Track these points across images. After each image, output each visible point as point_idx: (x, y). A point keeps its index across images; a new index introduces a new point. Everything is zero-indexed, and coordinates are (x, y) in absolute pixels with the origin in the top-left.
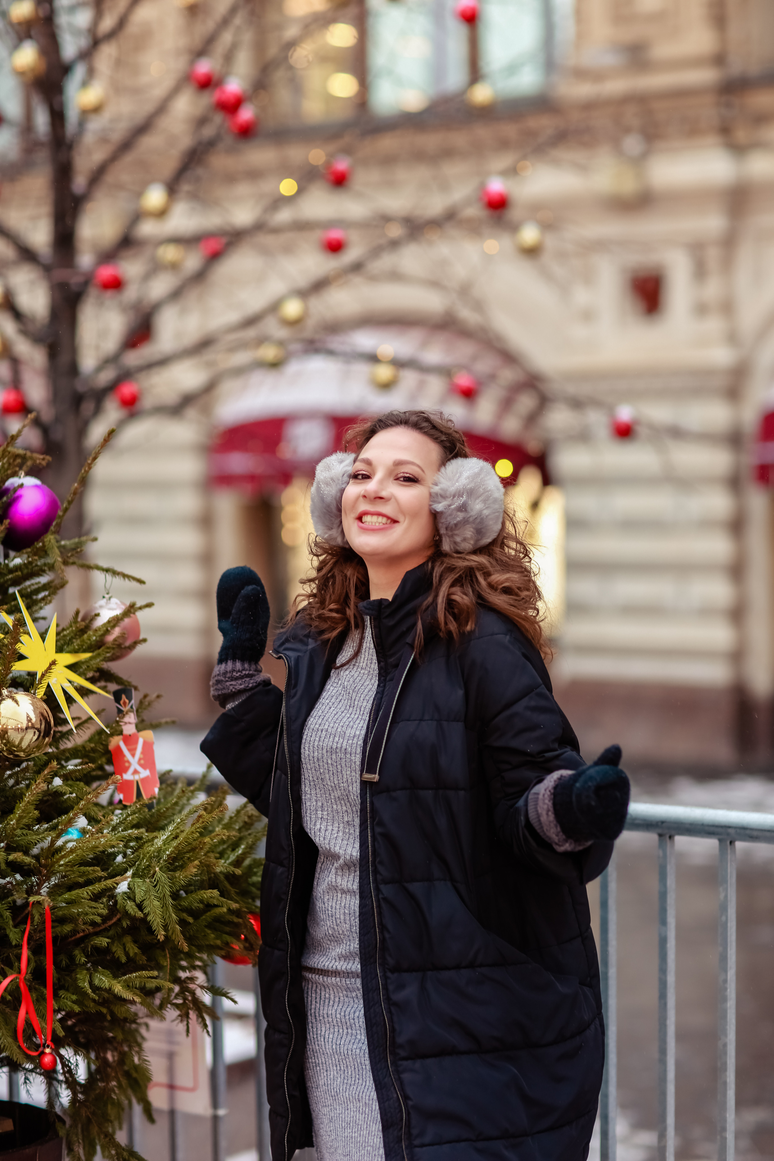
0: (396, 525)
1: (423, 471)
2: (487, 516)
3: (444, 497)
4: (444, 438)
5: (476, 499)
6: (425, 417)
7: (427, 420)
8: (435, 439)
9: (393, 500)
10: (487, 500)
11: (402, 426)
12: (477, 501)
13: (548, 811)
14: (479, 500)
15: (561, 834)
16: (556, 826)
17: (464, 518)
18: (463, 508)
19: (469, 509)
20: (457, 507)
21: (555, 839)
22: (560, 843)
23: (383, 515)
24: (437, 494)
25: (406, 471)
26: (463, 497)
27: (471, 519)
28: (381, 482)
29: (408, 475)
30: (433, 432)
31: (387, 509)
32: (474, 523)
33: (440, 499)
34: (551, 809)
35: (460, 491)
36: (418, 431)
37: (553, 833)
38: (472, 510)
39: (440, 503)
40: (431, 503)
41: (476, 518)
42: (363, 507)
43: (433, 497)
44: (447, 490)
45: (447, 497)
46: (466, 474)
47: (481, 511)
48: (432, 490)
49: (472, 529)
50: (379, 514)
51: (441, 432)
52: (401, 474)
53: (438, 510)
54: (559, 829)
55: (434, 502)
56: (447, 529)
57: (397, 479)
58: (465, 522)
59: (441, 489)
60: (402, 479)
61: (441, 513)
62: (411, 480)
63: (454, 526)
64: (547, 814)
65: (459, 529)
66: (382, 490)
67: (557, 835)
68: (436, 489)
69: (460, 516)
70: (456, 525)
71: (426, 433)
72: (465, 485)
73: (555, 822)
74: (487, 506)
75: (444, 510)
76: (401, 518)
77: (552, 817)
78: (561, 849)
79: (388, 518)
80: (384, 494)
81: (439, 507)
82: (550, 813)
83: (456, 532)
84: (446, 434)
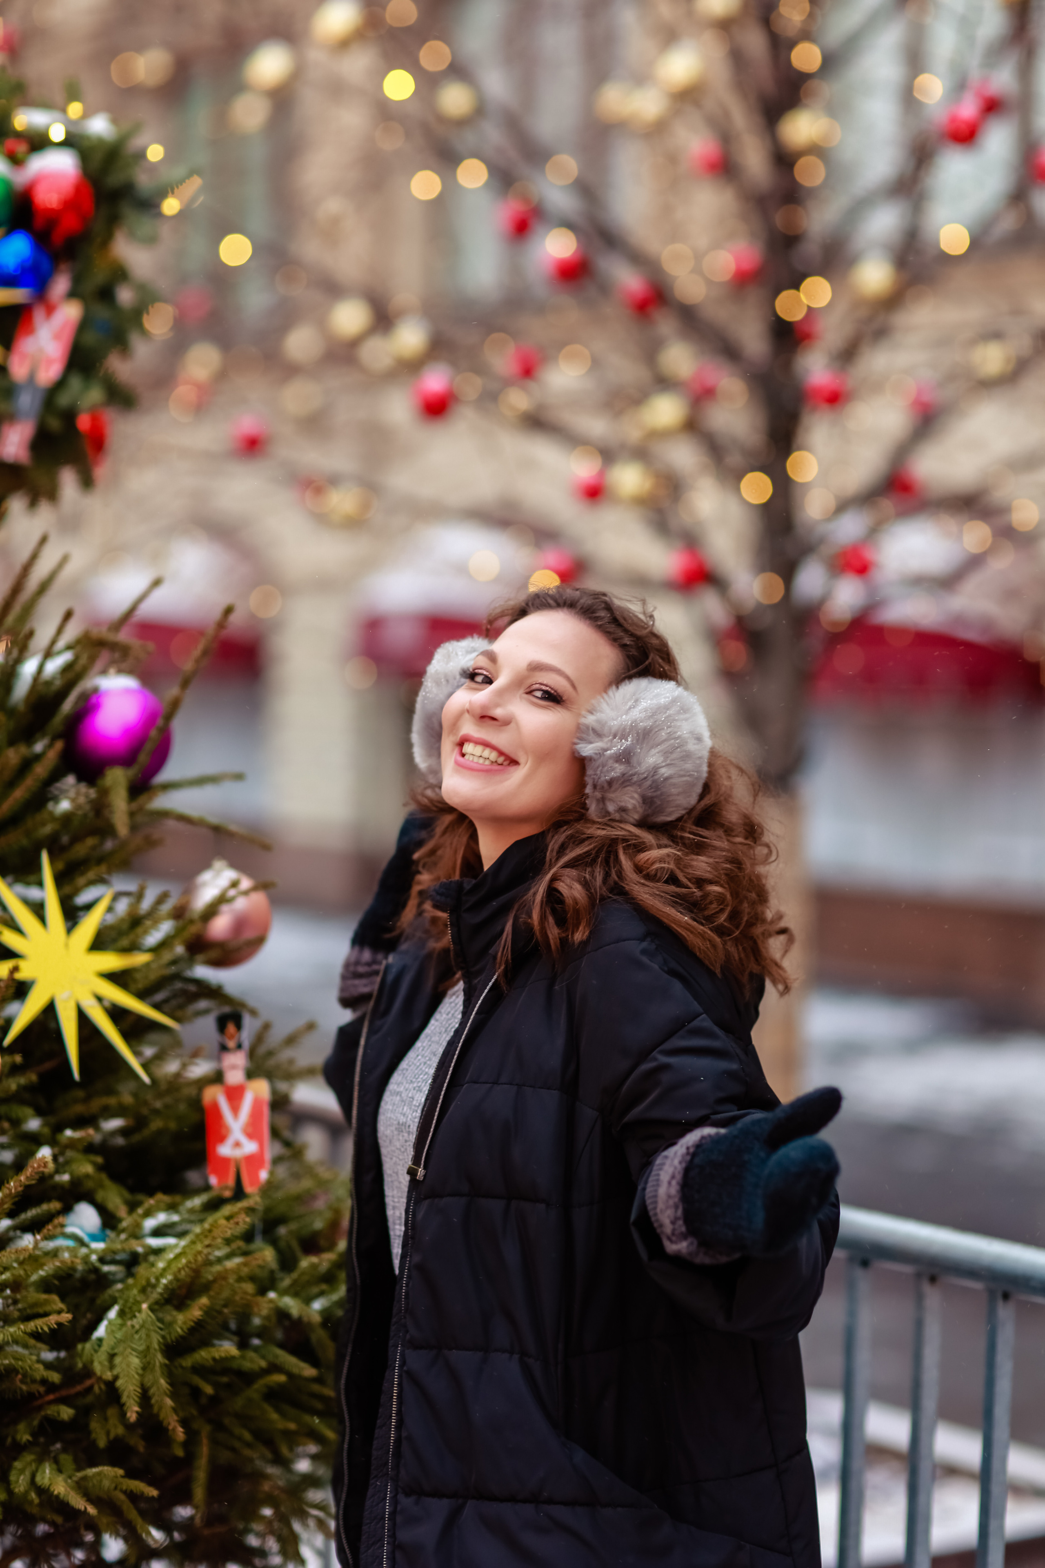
0: (513, 768)
1: (574, 686)
2: (666, 779)
3: (599, 735)
4: (627, 641)
5: (652, 747)
6: (606, 603)
7: (609, 607)
8: (614, 640)
9: (512, 725)
10: (671, 753)
11: (565, 610)
12: (653, 751)
13: (673, 1177)
14: (657, 750)
15: (680, 1222)
16: (676, 1207)
17: (624, 775)
18: (625, 757)
19: (634, 760)
20: (615, 753)
21: (668, 1228)
22: (674, 1238)
23: (493, 748)
24: (588, 727)
25: (545, 682)
26: (627, 740)
27: (635, 778)
28: (502, 693)
29: (548, 688)
30: (612, 628)
31: (501, 739)
32: (640, 786)
33: (592, 736)
34: (679, 1177)
35: (624, 729)
36: (588, 622)
37: (669, 1217)
38: (639, 764)
39: (591, 743)
40: (576, 741)
41: (645, 778)
42: (469, 728)
43: (583, 732)
44: (606, 723)
45: (604, 735)
46: (643, 704)
47: (656, 769)
48: (583, 721)
49: (636, 796)
50: (486, 745)
51: (626, 631)
52: (537, 685)
53: (584, 754)
54: (680, 1212)
55: (581, 739)
56: (595, 787)
57: (530, 692)
58: (625, 781)
59: (598, 721)
60: (539, 694)
61: (590, 759)
62: (553, 698)
63: (606, 785)
64: (669, 1183)
65: (615, 791)
66: (497, 705)
67: (673, 1223)
68: (590, 720)
69: (618, 769)
70: (610, 783)
71: (601, 629)
72: (636, 721)
73: (676, 1200)
74: (668, 762)
75: (595, 757)
76: (522, 759)
77: (674, 1189)
78: (672, 1248)
79: (501, 753)
80: (498, 712)
81: (587, 750)
82: (674, 1183)
83: (611, 795)
84: (632, 635)
